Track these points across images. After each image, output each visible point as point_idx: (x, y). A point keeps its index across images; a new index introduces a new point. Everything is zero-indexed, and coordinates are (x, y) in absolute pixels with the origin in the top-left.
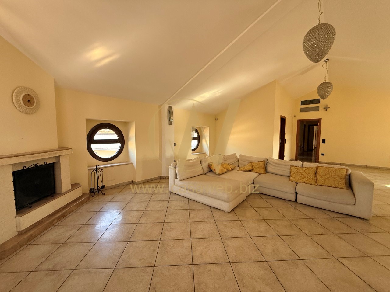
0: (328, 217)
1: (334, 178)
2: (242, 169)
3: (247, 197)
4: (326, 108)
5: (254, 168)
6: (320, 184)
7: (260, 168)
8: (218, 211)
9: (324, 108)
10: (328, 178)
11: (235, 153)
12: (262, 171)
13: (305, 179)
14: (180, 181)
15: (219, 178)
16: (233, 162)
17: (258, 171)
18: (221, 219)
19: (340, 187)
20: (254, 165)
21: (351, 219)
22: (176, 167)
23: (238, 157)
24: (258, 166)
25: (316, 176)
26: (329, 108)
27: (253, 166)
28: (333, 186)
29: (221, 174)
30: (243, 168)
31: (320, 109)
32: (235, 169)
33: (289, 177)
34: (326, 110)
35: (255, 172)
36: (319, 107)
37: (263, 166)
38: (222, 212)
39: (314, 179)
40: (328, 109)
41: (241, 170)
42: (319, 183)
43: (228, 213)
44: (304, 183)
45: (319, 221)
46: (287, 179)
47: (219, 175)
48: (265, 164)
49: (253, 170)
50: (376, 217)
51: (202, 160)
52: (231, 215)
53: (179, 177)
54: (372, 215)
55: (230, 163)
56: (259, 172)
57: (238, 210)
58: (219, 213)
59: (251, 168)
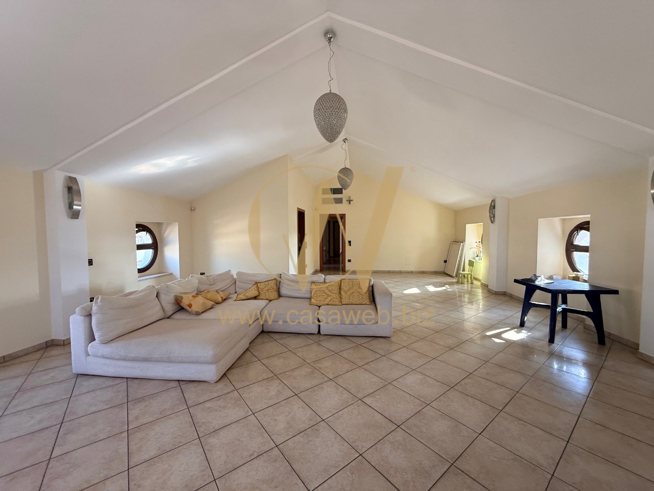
0: (354, 345)
1: (359, 293)
2: (242, 297)
3: (250, 344)
4: (350, 201)
5: (261, 292)
6: (345, 303)
7: (270, 291)
8: (196, 384)
9: (347, 201)
10: (353, 293)
11: (230, 271)
12: (274, 295)
13: (329, 299)
14: (104, 345)
15: (198, 320)
16: (226, 286)
17: (267, 297)
18: (201, 400)
19: (364, 303)
20: (261, 287)
21: (375, 342)
22: (91, 314)
23: (235, 276)
24: (266, 289)
25: (340, 293)
26: (352, 200)
27: (259, 289)
28: (358, 302)
29: (202, 313)
30: (244, 295)
31: (344, 200)
32: (230, 298)
33: (310, 298)
34: (350, 204)
35: (263, 299)
36: (342, 199)
37: (275, 287)
38: (202, 386)
39: (338, 297)
40: (351, 202)
41: (239, 299)
42: (344, 301)
43: (216, 382)
44: (328, 304)
45: (345, 354)
46: (306, 302)
47: (198, 314)
48: (276, 285)
49: (259, 295)
50: (397, 331)
51: (161, 291)
52: (220, 385)
53: (101, 336)
54: (393, 330)
55: (220, 289)
56: (269, 299)
57: (234, 371)
58: (197, 389)
59: (255, 293)
